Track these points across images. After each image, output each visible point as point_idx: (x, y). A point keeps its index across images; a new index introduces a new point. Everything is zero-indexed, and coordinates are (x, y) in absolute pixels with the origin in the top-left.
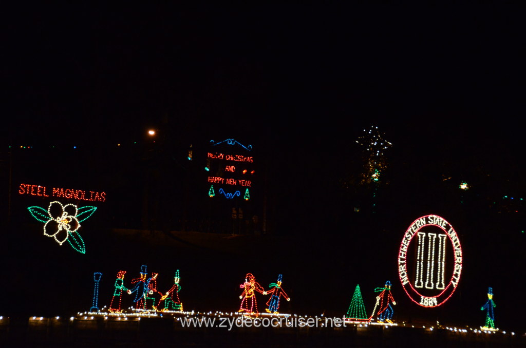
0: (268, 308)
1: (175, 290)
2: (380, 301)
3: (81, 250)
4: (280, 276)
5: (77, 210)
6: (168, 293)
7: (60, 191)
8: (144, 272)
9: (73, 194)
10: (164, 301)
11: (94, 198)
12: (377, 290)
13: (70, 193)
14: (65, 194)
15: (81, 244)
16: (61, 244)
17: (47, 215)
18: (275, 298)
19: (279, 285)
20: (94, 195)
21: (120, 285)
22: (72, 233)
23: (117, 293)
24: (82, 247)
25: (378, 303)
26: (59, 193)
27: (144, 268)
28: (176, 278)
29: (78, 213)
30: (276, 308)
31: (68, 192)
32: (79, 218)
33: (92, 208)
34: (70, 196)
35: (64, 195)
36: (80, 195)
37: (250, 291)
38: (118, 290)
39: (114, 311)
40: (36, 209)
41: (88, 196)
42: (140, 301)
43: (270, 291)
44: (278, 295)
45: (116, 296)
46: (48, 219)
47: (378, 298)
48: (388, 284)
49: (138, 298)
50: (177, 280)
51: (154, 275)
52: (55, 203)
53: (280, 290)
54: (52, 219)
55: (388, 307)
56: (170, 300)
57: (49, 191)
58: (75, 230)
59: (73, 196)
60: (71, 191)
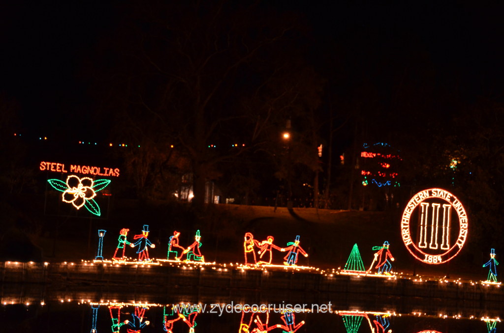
0: (286, 261)
1: (196, 246)
2: (378, 258)
3: (97, 213)
4: (298, 237)
5: (93, 182)
6: (189, 248)
7: (77, 168)
8: (146, 230)
10: (186, 254)
11: (108, 173)
12: (375, 248)
13: (87, 170)
14: (81, 170)
15: (97, 208)
16: (78, 208)
17: (66, 186)
18: (292, 254)
19: (296, 243)
22: (89, 200)
23: (120, 246)
24: (98, 211)
25: (376, 259)
27: (146, 227)
28: (197, 236)
29: (94, 185)
30: (294, 262)
31: (85, 169)
32: (95, 189)
33: (106, 181)
34: (87, 172)
36: (95, 171)
37: (249, 247)
38: (122, 244)
39: (118, 260)
40: (55, 182)
41: (102, 171)
42: (142, 253)
43: (288, 249)
44: (296, 252)
45: (119, 249)
47: (376, 255)
48: (386, 243)
49: (141, 250)
50: (198, 238)
51: (176, 234)
52: (73, 177)
53: (297, 248)
54: (70, 189)
55: (387, 263)
56: (192, 253)
57: (67, 168)
58: (91, 198)
59: (89, 172)
60: (87, 168)
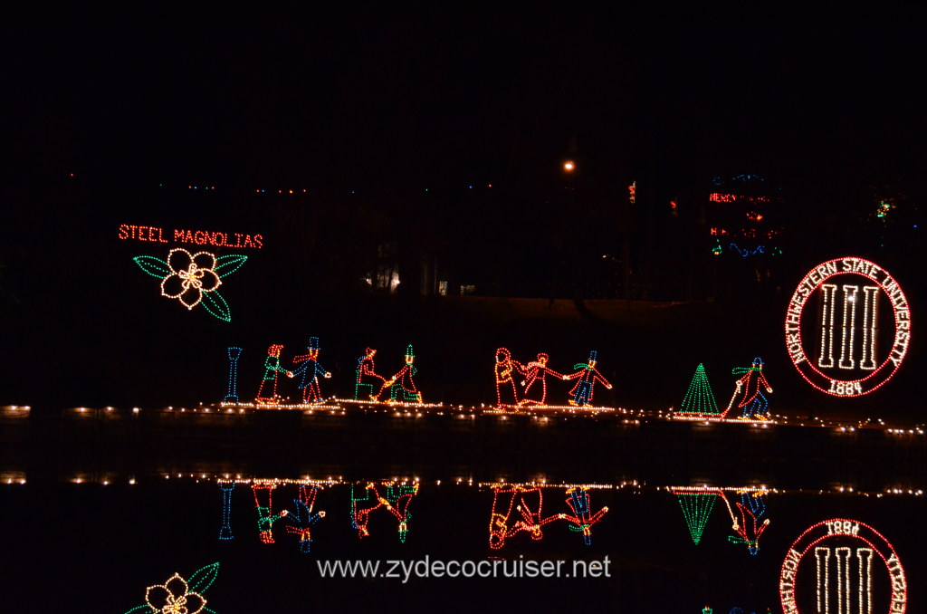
0: (572, 398)
1: (407, 374)
2: (743, 388)
3: (224, 317)
4: (594, 354)
5: (215, 260)
6: (394, 378)
7: (185, 234)
8: (314, 346)
9: (208, 239)
10: (389, 388)
11: (242, 243)
12: (736, 371)
13: (203, 237)
14: (193, 238)
15: (223, 307)
16: (190, 309)
17: (167, 268)
18: (583, 385)
19: (592, 365)
20: (243, 240)
21: (274, 365)
22: (208, 293)
23: (268, 376)
24: (226, 312)
25: (738, 390)
26: (185, 237)
27: (314, 341)
28: (407, 356)
29: (217, 266)
30: (586, 399)
31: (199, 235)
32: (219, 272)
33: (239, 258)
34: (204, 241)
35: (194, 240)
36: (219, 239)
37: (503, 374)
38: (271, 373)
39: (266, 402)
40: (147, 260)
41: (232, 240)
42: (309, 388)
43: (576, 375)
44: (591, 380)
45: (267, 381)
46: (168, 274)
47: (739, 384)
48: (758, 361)
49: (306, 383)
50: (409, 360)
51: (370, 352)
52: (179, 251)
53: (593, 373)
54: (174, 273)
55: (759, 397)
56: (399, 387)
57: (168, 234)
58: (213, 289)
59: (208, 241)
60: (205, 233)
